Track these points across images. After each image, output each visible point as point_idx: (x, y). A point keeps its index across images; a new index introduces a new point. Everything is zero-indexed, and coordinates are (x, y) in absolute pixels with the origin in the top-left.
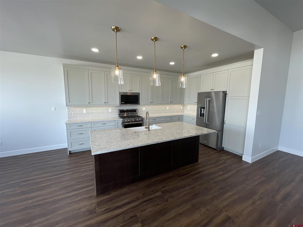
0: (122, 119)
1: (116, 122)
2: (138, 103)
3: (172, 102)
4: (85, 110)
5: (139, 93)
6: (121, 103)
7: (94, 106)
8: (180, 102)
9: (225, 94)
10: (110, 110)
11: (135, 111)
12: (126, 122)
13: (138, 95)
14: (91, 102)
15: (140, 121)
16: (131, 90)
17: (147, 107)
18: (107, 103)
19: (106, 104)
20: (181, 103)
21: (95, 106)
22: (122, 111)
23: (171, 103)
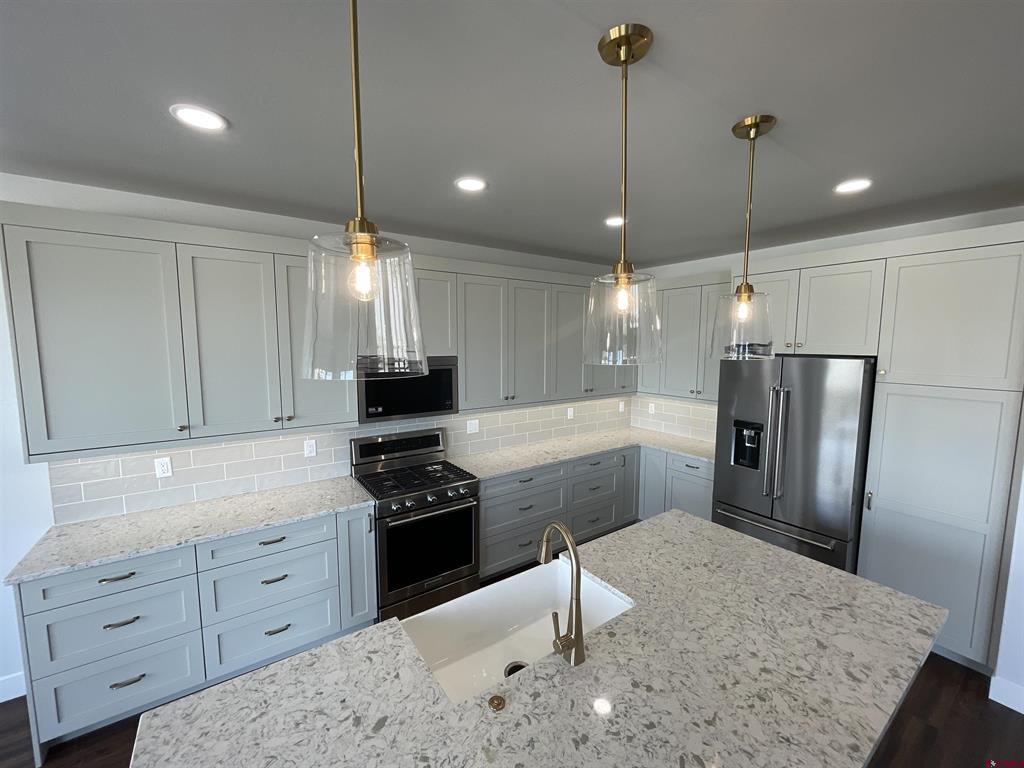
0: (372, 500)
1: (343, 521)
2: (450, 407)
3: (591, 390)
4: (168, 459)
5: (456, 357)
6: (369, 415)
8: (623, 387)
9: (869, 369)
10: (309, 446)
11: (431, 440)
12: (395, 515)
13: (451, 370)
14: (196, 419)
15: (462, 497)
17: (485, 416)
18: (290, 419)
19: (287, 424)
20: (624, 390)
21: (224, 441)
22: (369, 449)
23: (589, 393)
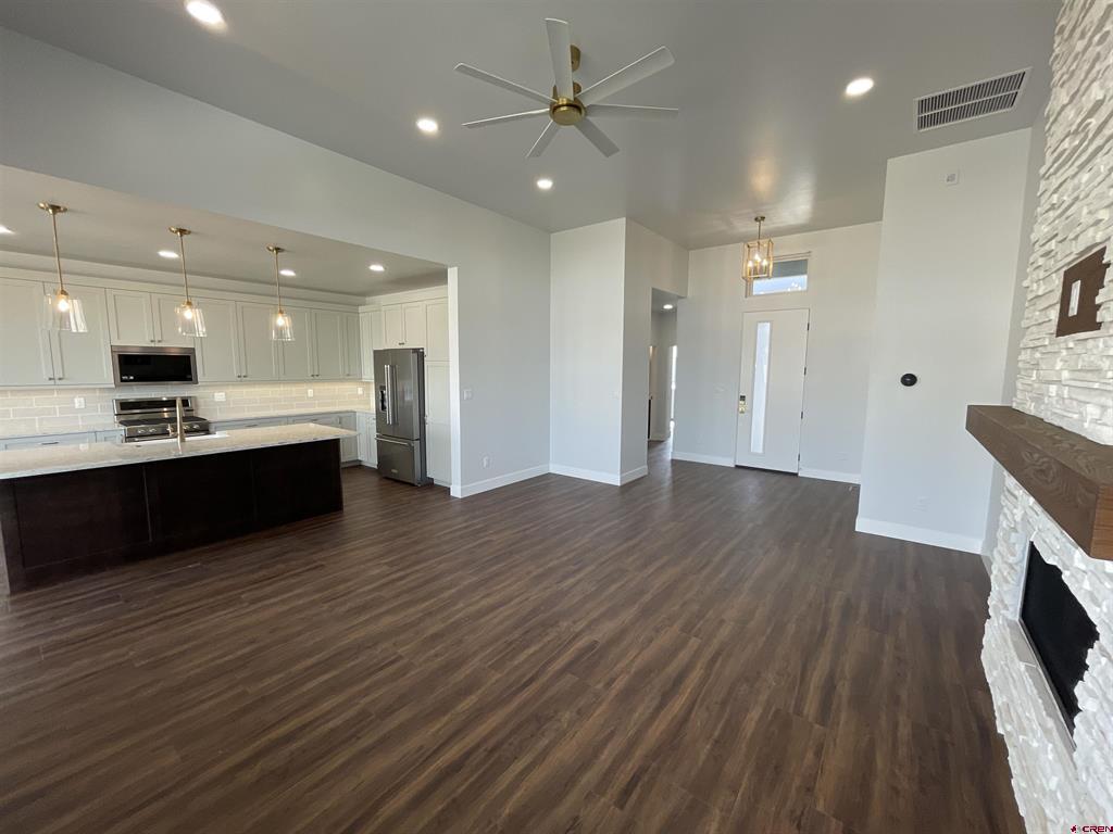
0: (123, 428)
1: (101, 437)
2: (191, 379)
3: (317, 376)
5: (194, 349)
6: (122, 381)
7: (6, 391)
8: (348, 375)
9: (420, 354)
10: (79, 402)
13: (189, 357)
16: (159, 341)
17: (230, 390)
18: (60, 379)
19: (58, 382)
20: (351, 377)
21: (12, 391)
22: (125, 406)
23: (316, 378)
